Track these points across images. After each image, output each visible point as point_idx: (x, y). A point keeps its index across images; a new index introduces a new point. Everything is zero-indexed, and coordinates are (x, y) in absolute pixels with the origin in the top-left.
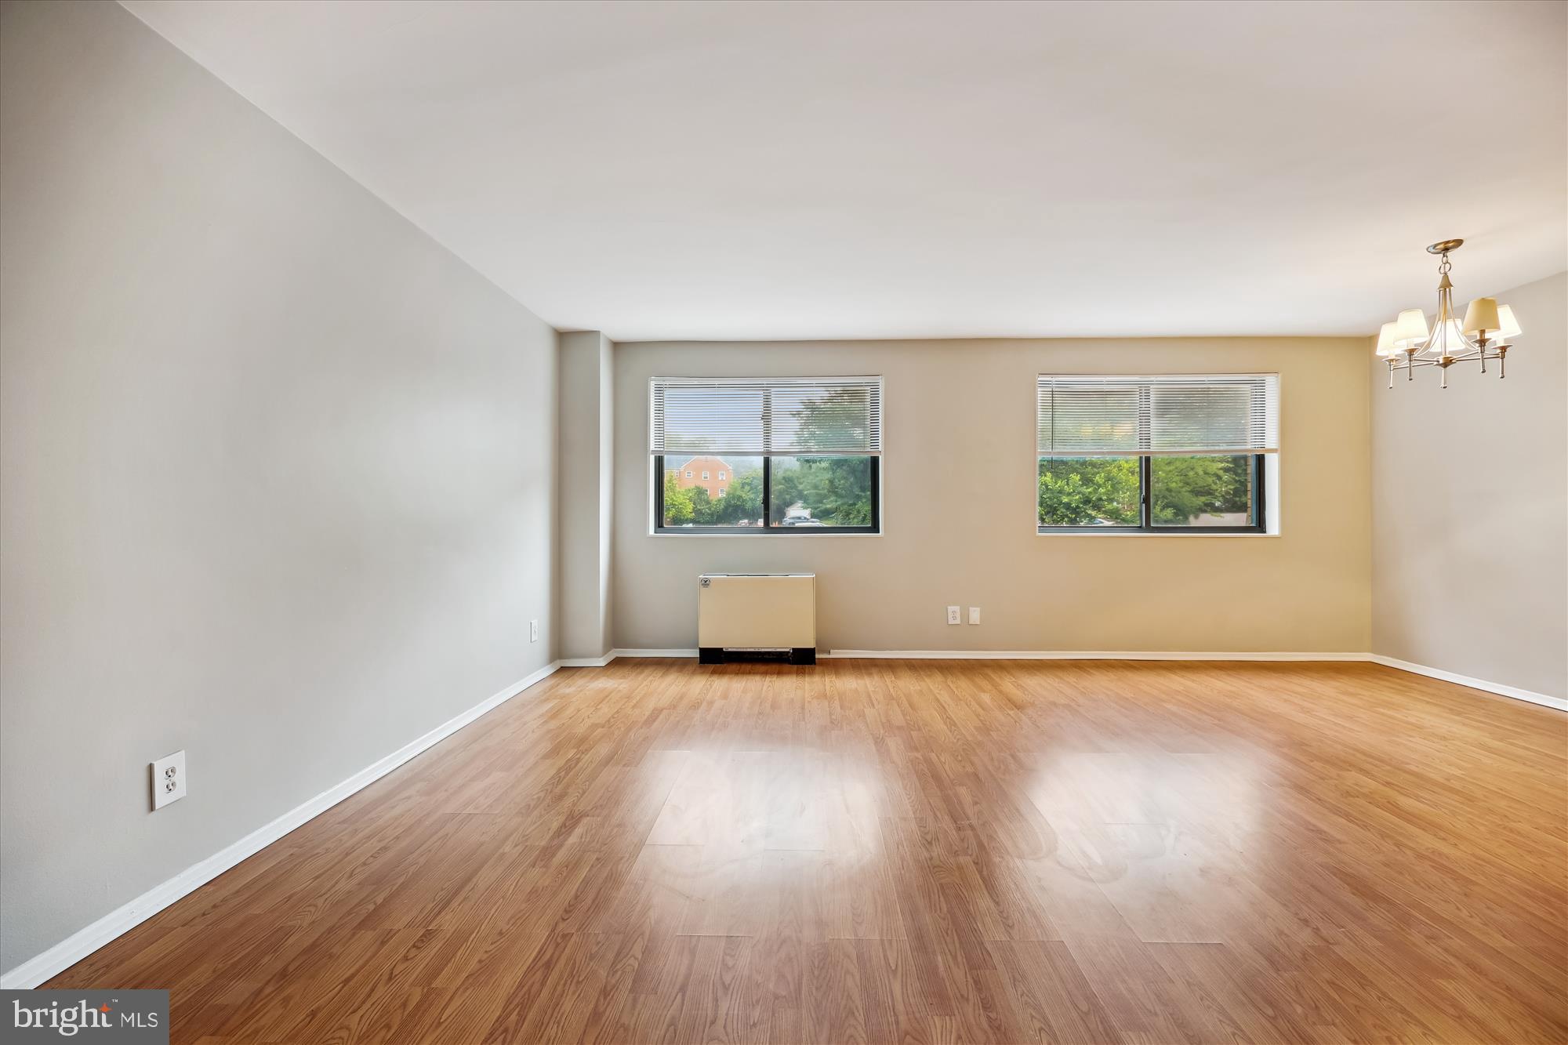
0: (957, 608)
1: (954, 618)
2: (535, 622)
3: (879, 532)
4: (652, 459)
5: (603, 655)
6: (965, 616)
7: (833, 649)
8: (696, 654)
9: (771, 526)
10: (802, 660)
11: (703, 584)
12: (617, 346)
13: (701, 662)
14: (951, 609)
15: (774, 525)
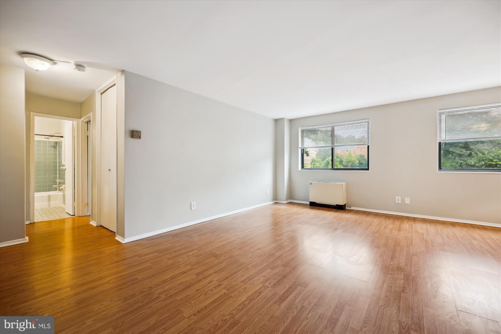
0: (400, 198)
1: (398, 201)
2: (268, 190)
3: (369, 170)
4: (300, 150)
5: (285, 201)
6: (403, 200)
7: (352, 207)
8: (309, 203)
10: (340, 208)
11: (310, 184)
12: (291, 121)
13: (310, 205)
14: (397, 197)
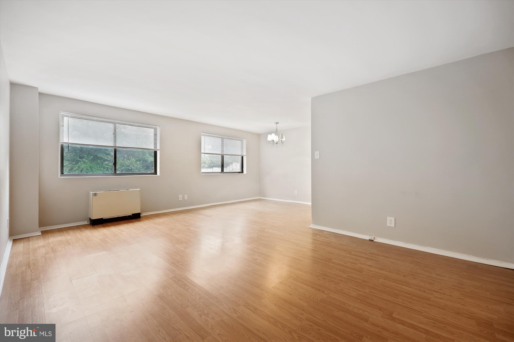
1: (180, 199)
3: (158, 174)
5: (39, 231)
6: (183, 198)
7: (143, 213)
9: (117, 173)
10: (136, 217)
11: (94, 195)
13: (90, 225)
14: (180, 196)
15: (118, 172)
